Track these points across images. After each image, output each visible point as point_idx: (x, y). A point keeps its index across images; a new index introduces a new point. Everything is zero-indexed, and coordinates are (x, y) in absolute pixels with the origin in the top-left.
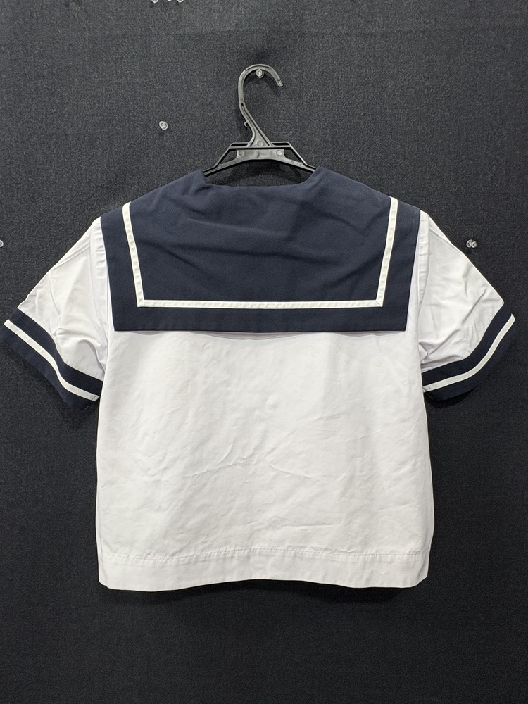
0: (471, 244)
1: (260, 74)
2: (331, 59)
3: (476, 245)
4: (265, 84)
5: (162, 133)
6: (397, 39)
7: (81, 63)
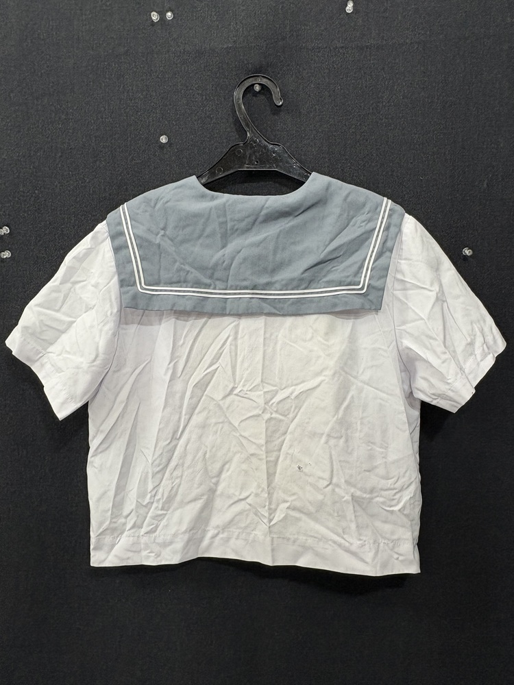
0: (467, 252)
1: (257, 88)
2: (326, 71)
3: (471, 253)
4: (263, 97)
5: (162, 146)
6: (392, 51)
7: (86, 80)
